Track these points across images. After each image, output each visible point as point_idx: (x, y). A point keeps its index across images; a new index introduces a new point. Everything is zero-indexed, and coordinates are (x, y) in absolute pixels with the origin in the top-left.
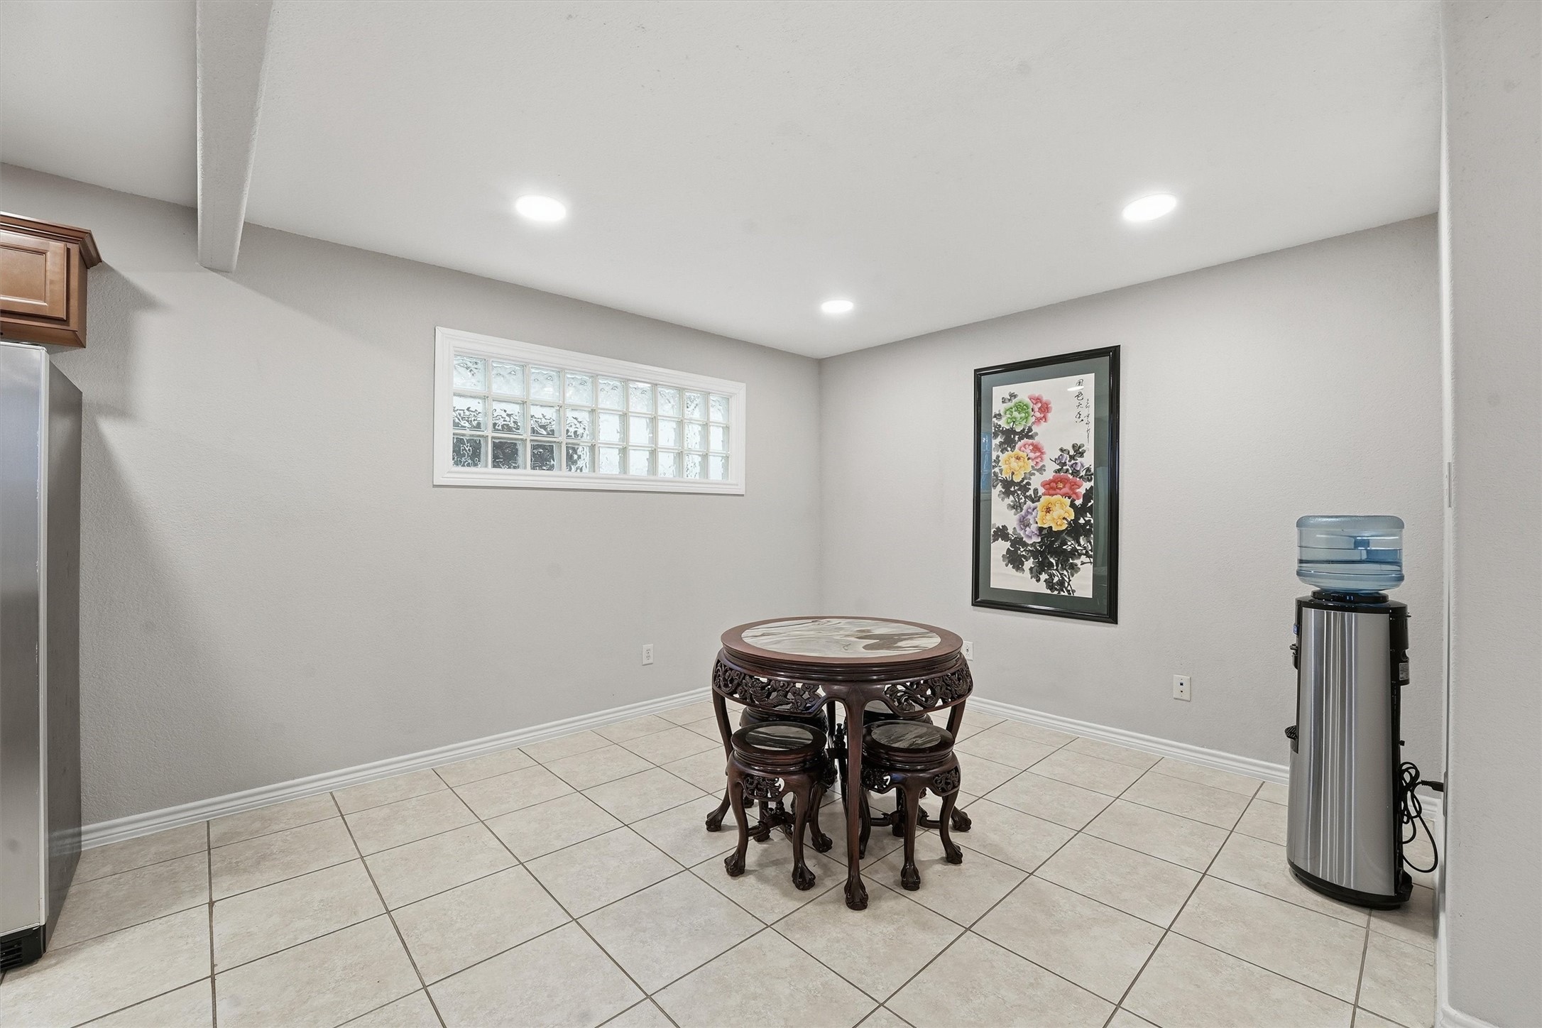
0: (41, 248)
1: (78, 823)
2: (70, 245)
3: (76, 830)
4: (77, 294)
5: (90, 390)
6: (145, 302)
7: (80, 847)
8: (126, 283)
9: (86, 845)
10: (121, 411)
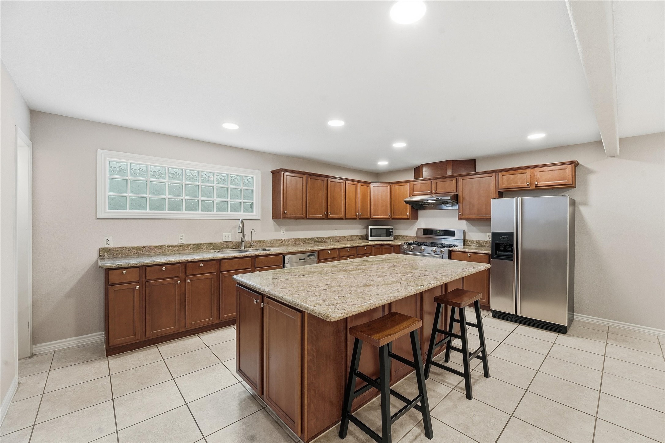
0: (566, 168)
1: (573, 312)
2: (572, 165)
3: (573, 313)
4: (574, 177)
5: (577, 199)
6: (591, 172)
7: (573, 318)
8: (586, 168)
9: (575, 318)
10: (585, 204)
